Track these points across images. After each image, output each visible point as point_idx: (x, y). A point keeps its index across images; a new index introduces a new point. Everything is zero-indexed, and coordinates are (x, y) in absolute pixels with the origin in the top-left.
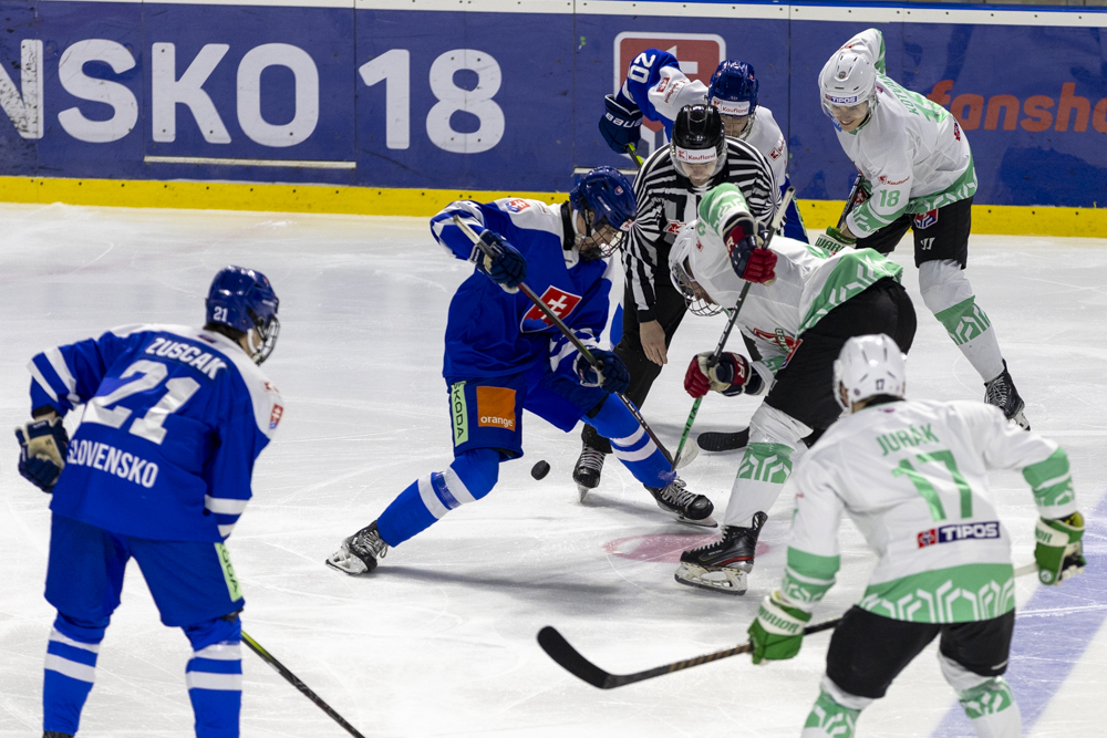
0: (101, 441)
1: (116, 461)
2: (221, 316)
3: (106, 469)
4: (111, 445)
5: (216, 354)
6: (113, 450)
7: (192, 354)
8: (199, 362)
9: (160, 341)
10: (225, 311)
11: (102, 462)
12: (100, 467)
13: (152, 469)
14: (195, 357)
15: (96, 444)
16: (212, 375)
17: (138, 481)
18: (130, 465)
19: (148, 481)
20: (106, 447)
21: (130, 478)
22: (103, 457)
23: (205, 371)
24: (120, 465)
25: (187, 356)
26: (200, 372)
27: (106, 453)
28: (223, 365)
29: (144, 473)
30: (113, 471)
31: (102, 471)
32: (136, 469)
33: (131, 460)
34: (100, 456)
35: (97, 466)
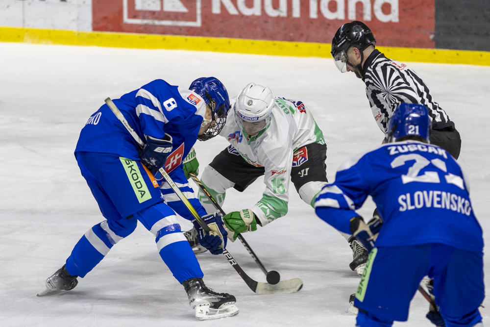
1: (447, 201)
3: (443, 207)
4: (442, 191)
6: (444, 194)
11: (439, 203)
12: (439, 206)
15: (431, 192)
18: (456, 202)
20: (439, 193)
22: (439, 199)
24: (451, 203)
27: (439, 196)
29: (465, 207)
30: (448, 207)
31: (441, 209)
32: (460, 205)
33: (456, 198)
34: (436, 199)
35: (436, 205)
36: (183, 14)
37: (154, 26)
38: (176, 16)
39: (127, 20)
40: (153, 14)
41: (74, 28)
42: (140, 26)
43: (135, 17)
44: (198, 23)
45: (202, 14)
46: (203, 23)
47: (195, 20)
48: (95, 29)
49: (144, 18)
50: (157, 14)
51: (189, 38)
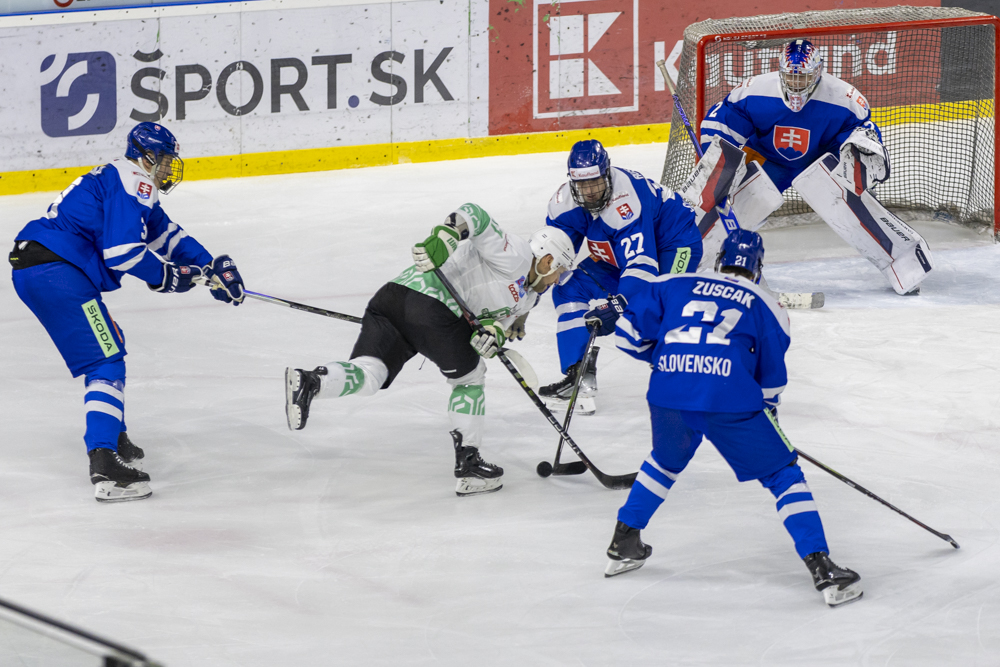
0: (687, 353)
1: (700, 364)
2: (742, 262)
4: (695, 354)
5: (746, 291)
6: (697, 357)
7: (729, 292)
8: (737, 296)
9: (701, 284)
10: (745, 259)
11: (691, 367)
12: (691, 371)
13: (727, 364)
14: (733, 294)
15: (684, 356)
16: (749, 305)
17: (719, 373)
18: (712, 364)
19: (726, 372)
20: (692, 356)
21: (714, 373)
22: (691, 363)
23: (743, 302)
24: (705, 366)
25: (727, 294)
26: (739, 304)
27: (692, 360)
28: (753, 297)
29: (721, 367)
30: (700, 371)
31: (692, 373)
32: (716, 366)
33: (711, 359)
34: (689, 363)
35: (688, 370)
36: (615, 97)
37: (575, 118)
38: (605, 101)
39: (536, 114)
40: (574, 103)
41: (463, 134)
42: (556, 120)
43: (548, 110)
44: (635, 107)
45: (640, 95)
46: (641, 105)
47: (631, 103)
48: (492, 133)
49: (562, 109)
50: (578, 101)
51: (624, 129)
